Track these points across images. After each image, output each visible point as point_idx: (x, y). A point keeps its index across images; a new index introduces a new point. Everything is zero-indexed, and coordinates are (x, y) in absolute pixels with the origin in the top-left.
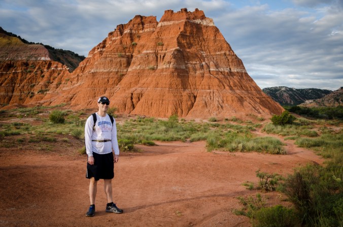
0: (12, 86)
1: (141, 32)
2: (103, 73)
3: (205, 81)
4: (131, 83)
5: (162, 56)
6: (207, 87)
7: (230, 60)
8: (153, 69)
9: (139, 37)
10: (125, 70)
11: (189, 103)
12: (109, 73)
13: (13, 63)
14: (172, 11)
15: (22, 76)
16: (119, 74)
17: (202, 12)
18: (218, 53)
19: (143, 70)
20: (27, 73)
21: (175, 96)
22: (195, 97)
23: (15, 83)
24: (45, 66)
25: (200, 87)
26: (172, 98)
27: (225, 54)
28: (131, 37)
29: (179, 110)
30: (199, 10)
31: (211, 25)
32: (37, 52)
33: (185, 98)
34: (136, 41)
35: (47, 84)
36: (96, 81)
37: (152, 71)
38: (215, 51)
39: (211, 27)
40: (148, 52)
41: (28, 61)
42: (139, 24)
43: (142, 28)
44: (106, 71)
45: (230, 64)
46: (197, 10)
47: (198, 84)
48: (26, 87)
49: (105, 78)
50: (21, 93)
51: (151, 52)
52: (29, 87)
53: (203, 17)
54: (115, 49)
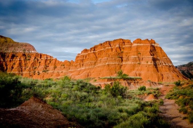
0: (21, 68)
1: (123, 46)
2: (113, 65)
3: (163, 69)
4: (131, 69)
5: (142, 58)
6: (165, 71)
7: (168, 61)
8: (139, 64)
9: (123, 49)
10: (121, 63)
11: (162, 77)
12: (115, 64)
13: (15, 54)
14: (141, 39)
15: (25, 62)
16: (120, 65)
17: (154, 41)
18: (163, 58)
19: (135, 64)
20: (27, 60)
21: (157, 75)
22: (163, 75)
23: (22, 66)
24: (38, 57)
25: (163, 71)
26: (156, 76)
27: (166, 58)
28: (120, 49)
29: (160, 80)
30: (153, 40)
31: (158, 46)
32: (27, 47)
33: (160, 75)
34: (122, 50)
35: (46, 67)
36: (110, 68)
37: (139, 65)
38: (162, 57)
39: (159, 47)
40: (135, 56)
41: (24, 53)
42: (122, 43)
43: (124, 44)
44: (113, 64)
45: (168, 62)
46: (152, 40)
47: (161, 70)
48: (31, 69)
49: (114, 67)
50: (30, 72)
51: (136, 56)
52: (33, 69)
53: (155, 43)
54: (115, 54)
